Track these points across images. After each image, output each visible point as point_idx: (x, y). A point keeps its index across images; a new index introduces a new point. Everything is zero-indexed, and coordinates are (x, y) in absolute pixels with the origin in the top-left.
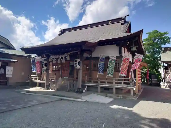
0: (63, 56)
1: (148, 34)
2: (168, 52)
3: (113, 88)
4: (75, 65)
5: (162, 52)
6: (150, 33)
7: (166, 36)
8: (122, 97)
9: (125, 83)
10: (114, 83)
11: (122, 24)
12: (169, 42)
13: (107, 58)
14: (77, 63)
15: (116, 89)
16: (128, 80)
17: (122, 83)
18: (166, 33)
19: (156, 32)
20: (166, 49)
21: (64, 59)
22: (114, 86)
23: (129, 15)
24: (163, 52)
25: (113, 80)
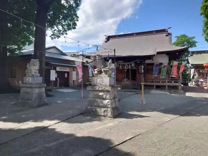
0: (129, 63)
1: (177, 38)
2: (194, 55)
3: (166, 86)
4: (141, 70)
5: (189, 55)
6: (178, 37)
7: (193, 40)
8: (173, 91)
9: (175, 82)
10: (167, 82)
11: (167, 36)
12: (195, 46)
13: (161, 64)
14: (142, 68)
15: (168, 86)
16: (177, 80)
17: (173, 82)
18: (194, 38)
19: (184, 36)
20: (193, 53)
21: (130, 65)
22: (167, 84)
23: (171, 28)
24: (191, 55)
25: (166, 80)
